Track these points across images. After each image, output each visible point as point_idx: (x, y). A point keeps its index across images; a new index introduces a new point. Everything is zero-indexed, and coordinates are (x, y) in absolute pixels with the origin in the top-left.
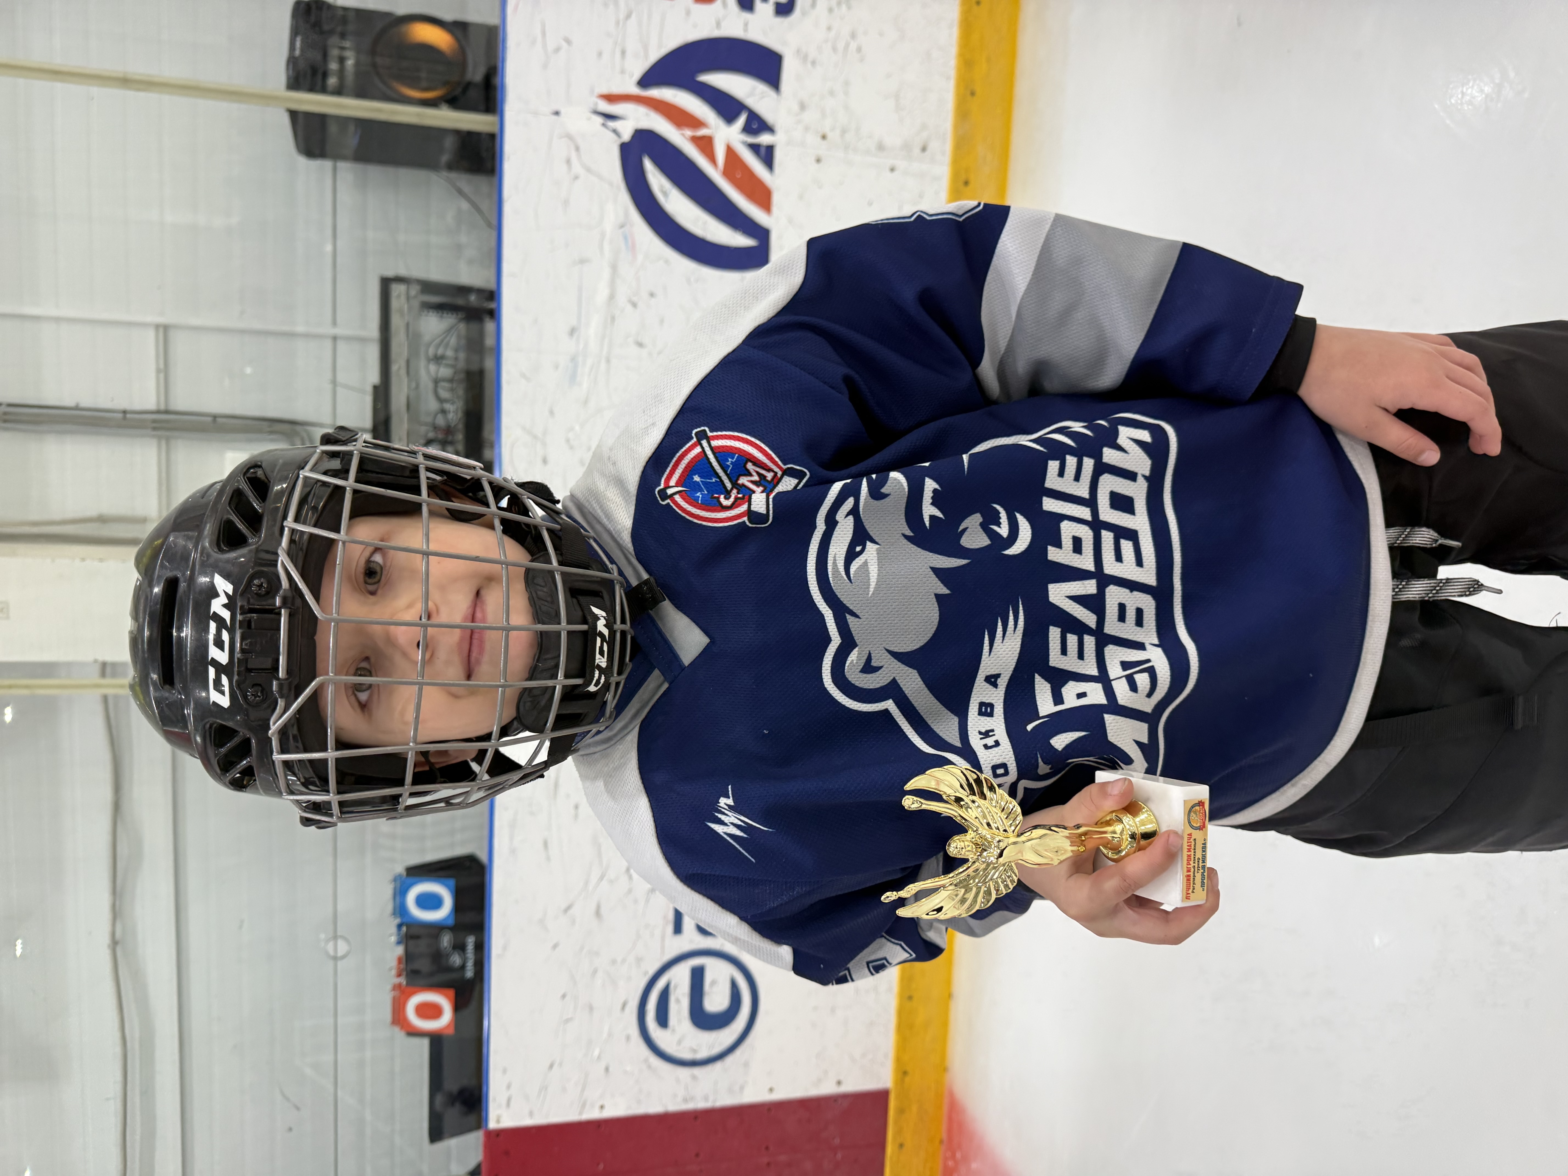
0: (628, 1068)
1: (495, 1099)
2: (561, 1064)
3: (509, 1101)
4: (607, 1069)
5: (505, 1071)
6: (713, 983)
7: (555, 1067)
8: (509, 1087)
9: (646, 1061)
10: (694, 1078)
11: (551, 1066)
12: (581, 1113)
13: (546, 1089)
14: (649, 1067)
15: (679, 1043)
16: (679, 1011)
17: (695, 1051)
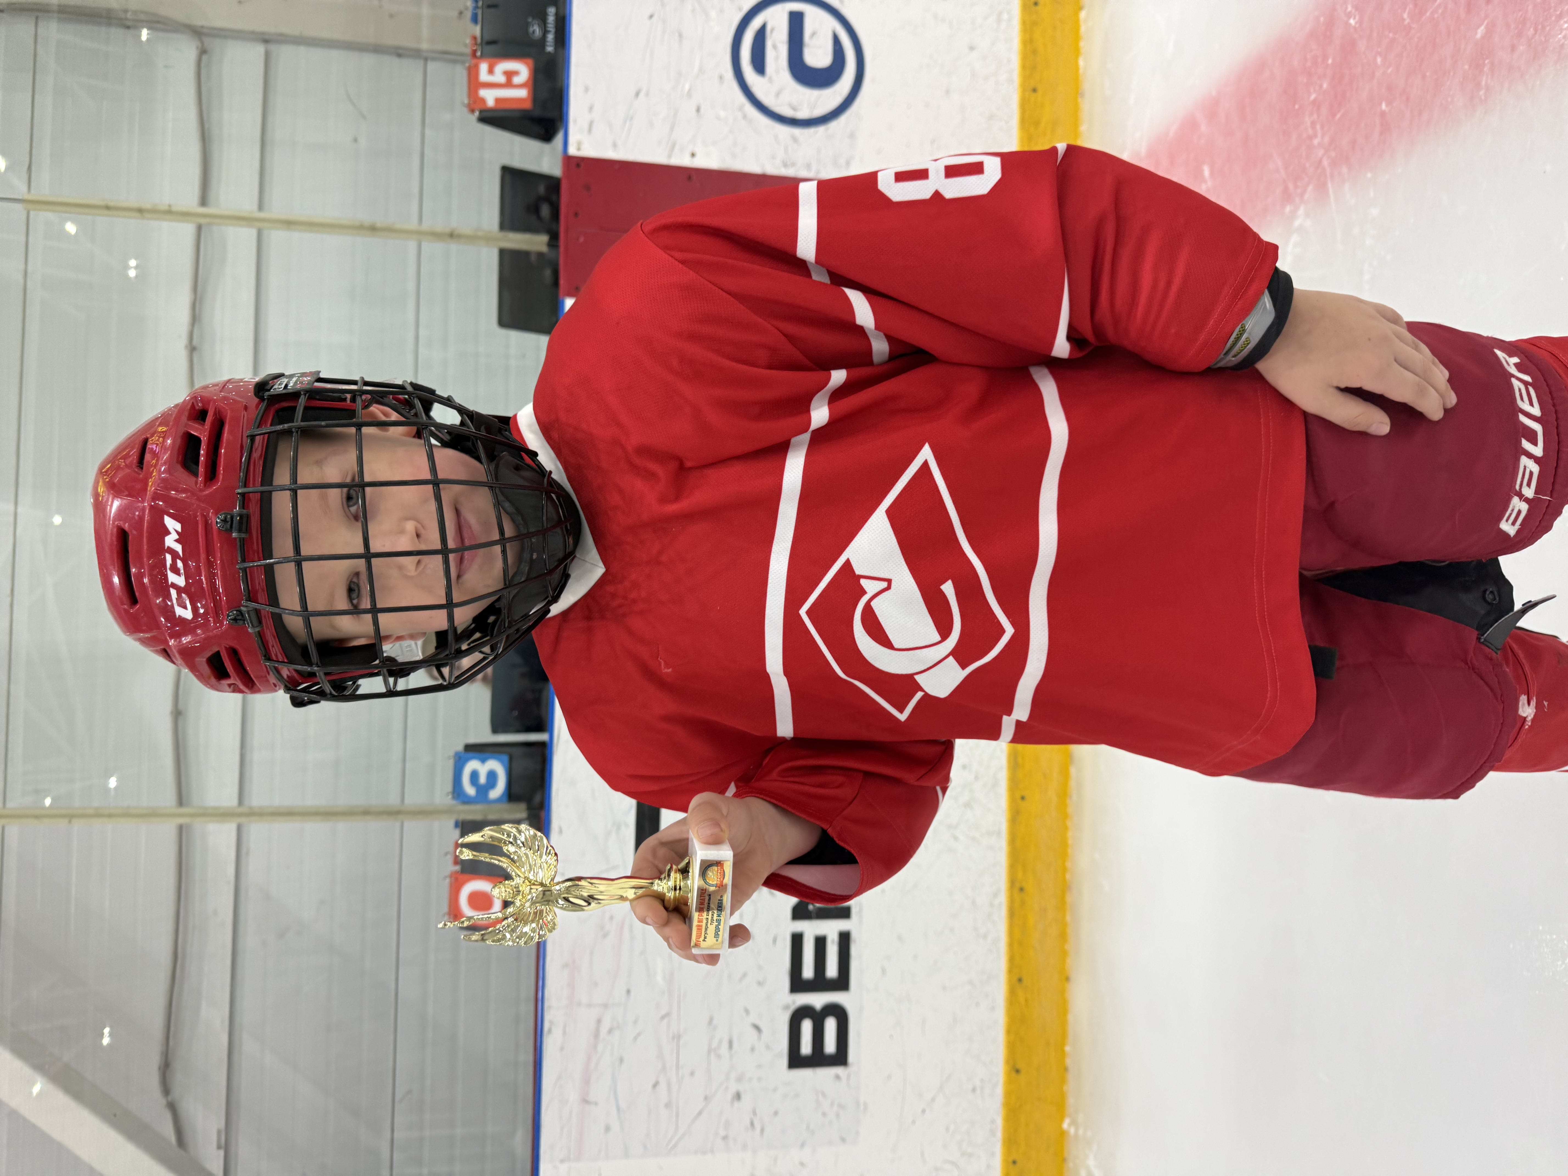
0: (722, 114)
1: (575, 121)
2: (647, 94)
3: (591, 124)
4: (698, 110)
5: (587, 89)
6: (814, 34)
7: (642, 95)
8: (591, 109)
9: (741, 108)
10: (795, 140)
11: (637, 94)
12: (670, 156)
13: (632, 118)
14: (745, 117)
15: (778, 95)
16: (777, 58)
17: (795, 109)
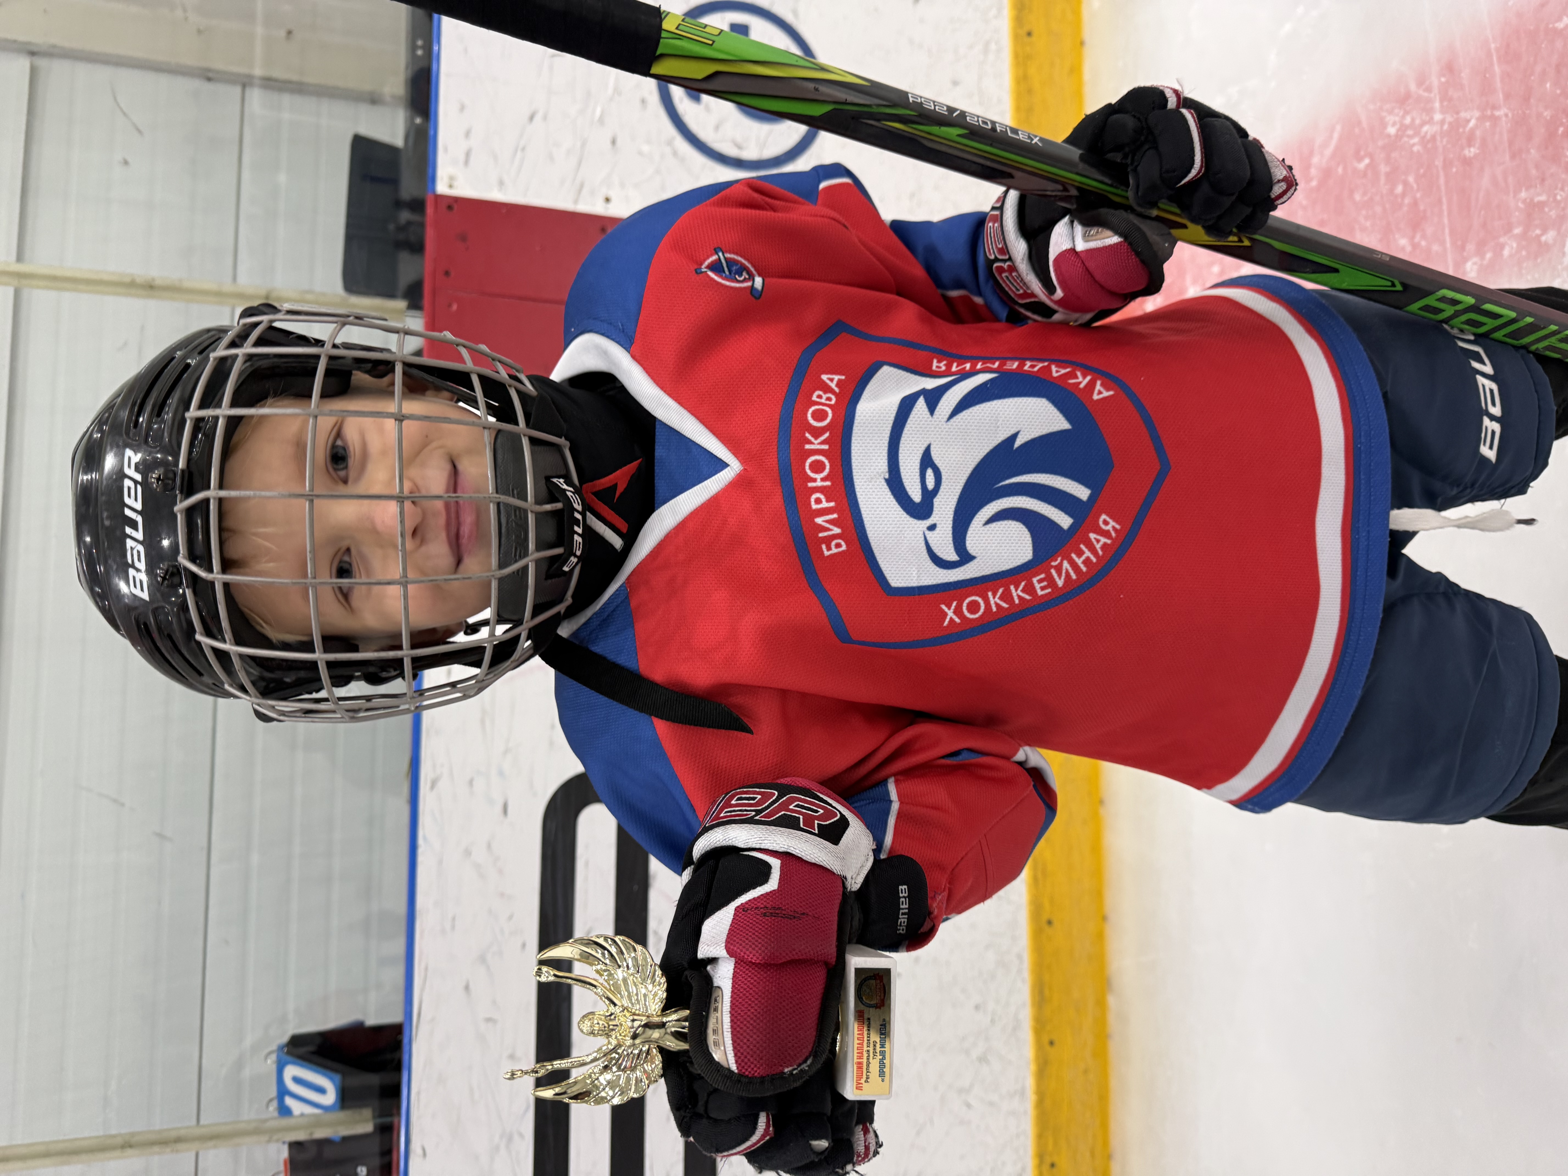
0: (646, 148)
1: (446, 150)
2: (545, 118)
3: (468, 154)
4: (614, 142)
5: (462, 108)
7: (538, 118)
8: (468, 134)
9: (670, 143)
11: (531, 118)
12: (576, 202)
13: (523, 149)
14: (675, 153)
15: (717, 128)
17: (739, 147)
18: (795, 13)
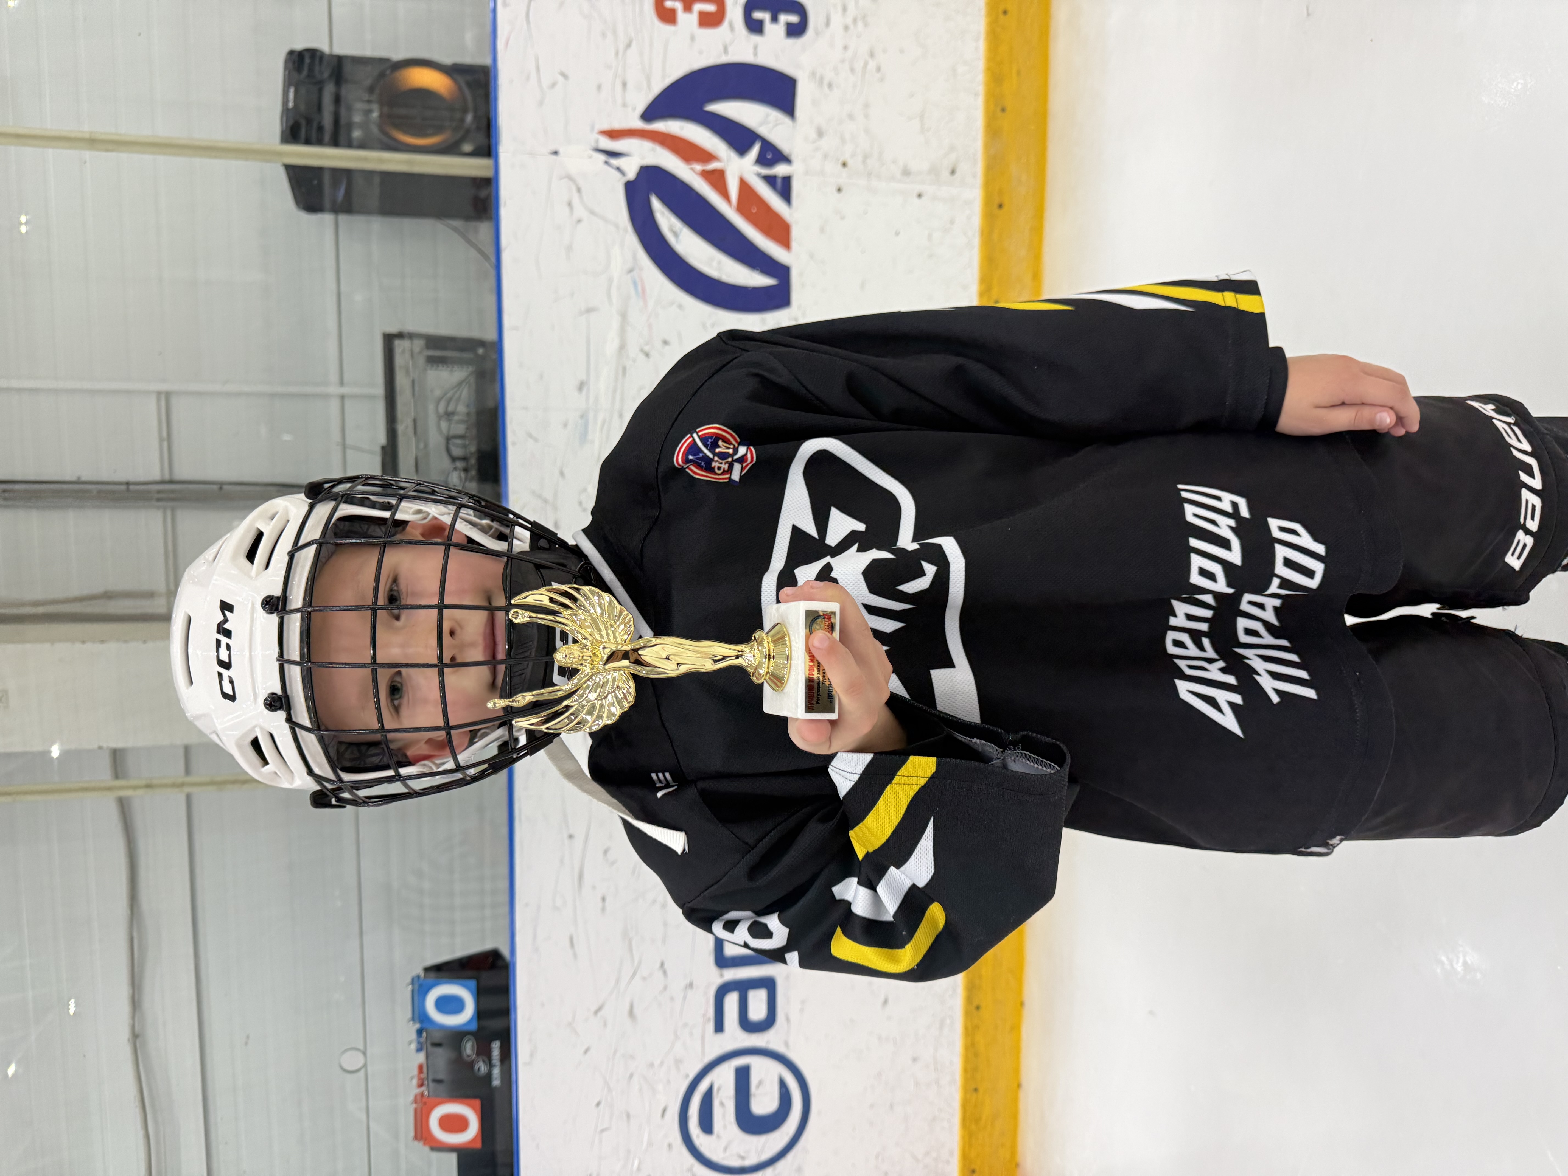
6: (760, 1083)
9: (690, 1170)
15: (725, 1149)
16: (724, 1115)
17: (743, 1158)
18: (787, 1044)
